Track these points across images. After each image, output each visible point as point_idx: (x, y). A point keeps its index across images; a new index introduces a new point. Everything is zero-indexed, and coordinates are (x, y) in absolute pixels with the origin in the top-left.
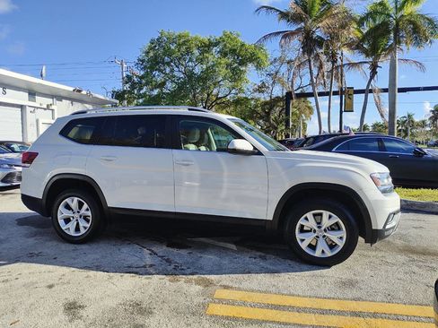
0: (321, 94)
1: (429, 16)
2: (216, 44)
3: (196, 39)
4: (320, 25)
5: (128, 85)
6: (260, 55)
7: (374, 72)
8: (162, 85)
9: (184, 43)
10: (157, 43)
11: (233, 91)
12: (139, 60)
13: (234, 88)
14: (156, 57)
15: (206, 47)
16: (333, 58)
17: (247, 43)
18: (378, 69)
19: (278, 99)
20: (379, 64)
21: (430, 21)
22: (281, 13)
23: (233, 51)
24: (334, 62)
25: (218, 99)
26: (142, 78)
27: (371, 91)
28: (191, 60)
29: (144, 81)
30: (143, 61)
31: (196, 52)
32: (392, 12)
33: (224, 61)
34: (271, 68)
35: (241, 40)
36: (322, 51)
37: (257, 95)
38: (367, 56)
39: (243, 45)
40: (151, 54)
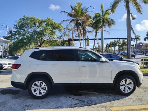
0: (81, 40)
1: (112, 19)
2: (45, 22)
3: (38, 19)
4: (81, 19)
5: (10, 35)
6: (60, 27)
7: (96, 34)
8: (24, 35)
9: (33, 21)
10: (22, 20)
11: (51, 38)
12: (15, 25)
13: (51, 37)
14: (22, 25)
15: (41, 22)
16: (84, 29)
17: (56, 22)
18: (97, 33)
19: (66, 41)
20: (98, 32)
21: (112, 20)
22: (68, 14)
23: (51, 25)
24: (84, 30)
25: (45, 40)
26: (16, 32)
27: (96, 39)
28: (35, 27)
29: (16, 33)
30: (16, 26)
31: (37, 24)
32: (102, 16)
33: (48, 28)
34: (63, 31)
35: (54, 21)
36: (81, 26)
37: (59, 39)
38: (94, 29)
39: (55, 23)
40: (20, 24)
